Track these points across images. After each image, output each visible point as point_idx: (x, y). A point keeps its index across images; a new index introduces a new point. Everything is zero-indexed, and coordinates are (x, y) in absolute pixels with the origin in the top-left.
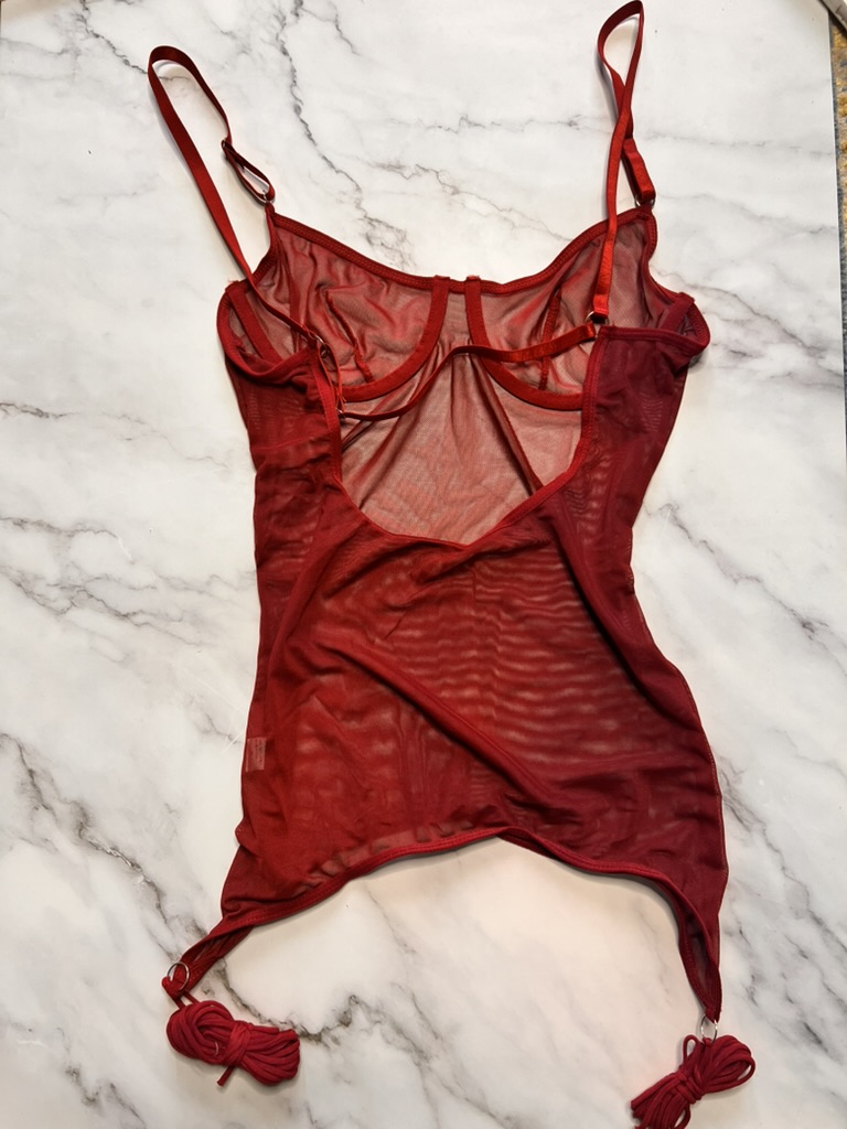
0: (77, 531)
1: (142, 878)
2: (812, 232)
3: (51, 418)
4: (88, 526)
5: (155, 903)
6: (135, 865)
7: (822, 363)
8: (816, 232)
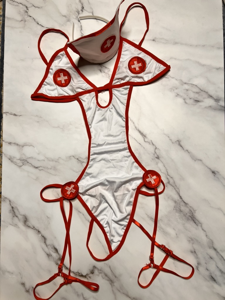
0: (24, 145)
1: (41, 235)
2: (217, 69)
3: (18, 116)
4: (27, 144)
5: (44, 241)
6: (39, 232)
7: (219, 104)
8: (218, 69)
